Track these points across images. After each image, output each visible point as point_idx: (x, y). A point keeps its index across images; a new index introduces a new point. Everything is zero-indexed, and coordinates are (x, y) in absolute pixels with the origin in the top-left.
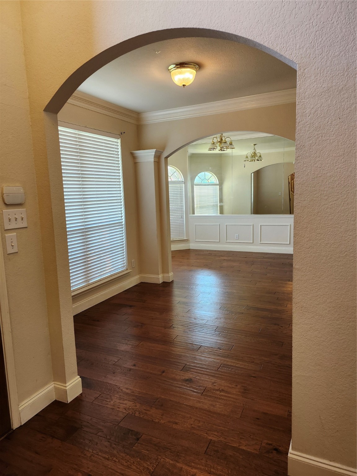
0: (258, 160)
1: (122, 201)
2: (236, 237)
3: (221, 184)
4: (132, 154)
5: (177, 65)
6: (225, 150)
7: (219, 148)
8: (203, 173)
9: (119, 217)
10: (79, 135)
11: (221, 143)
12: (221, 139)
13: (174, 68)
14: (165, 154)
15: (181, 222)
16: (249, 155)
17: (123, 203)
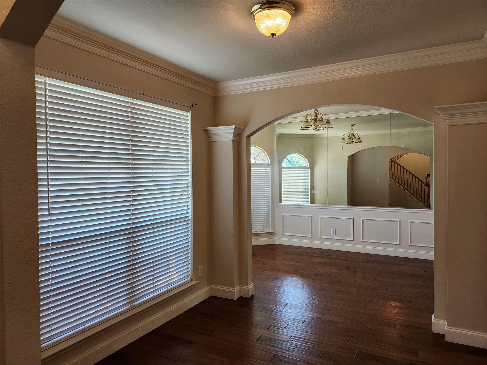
0: (356, 142)
1: (190, 189)
2: (332, 232)
3: (312, 168)
4: (206, 131)
5: (263, 4)
6: (321, 129)
7: (314, 127)
8: (292, 155)
9: (185, 210)
10: (132, 103)
11: (316, 121)
12: (317, 117)
13: (259, 9)
14: (248, 132)
15: (266, 211)
16: (346, 137)
17: (190, 192)
